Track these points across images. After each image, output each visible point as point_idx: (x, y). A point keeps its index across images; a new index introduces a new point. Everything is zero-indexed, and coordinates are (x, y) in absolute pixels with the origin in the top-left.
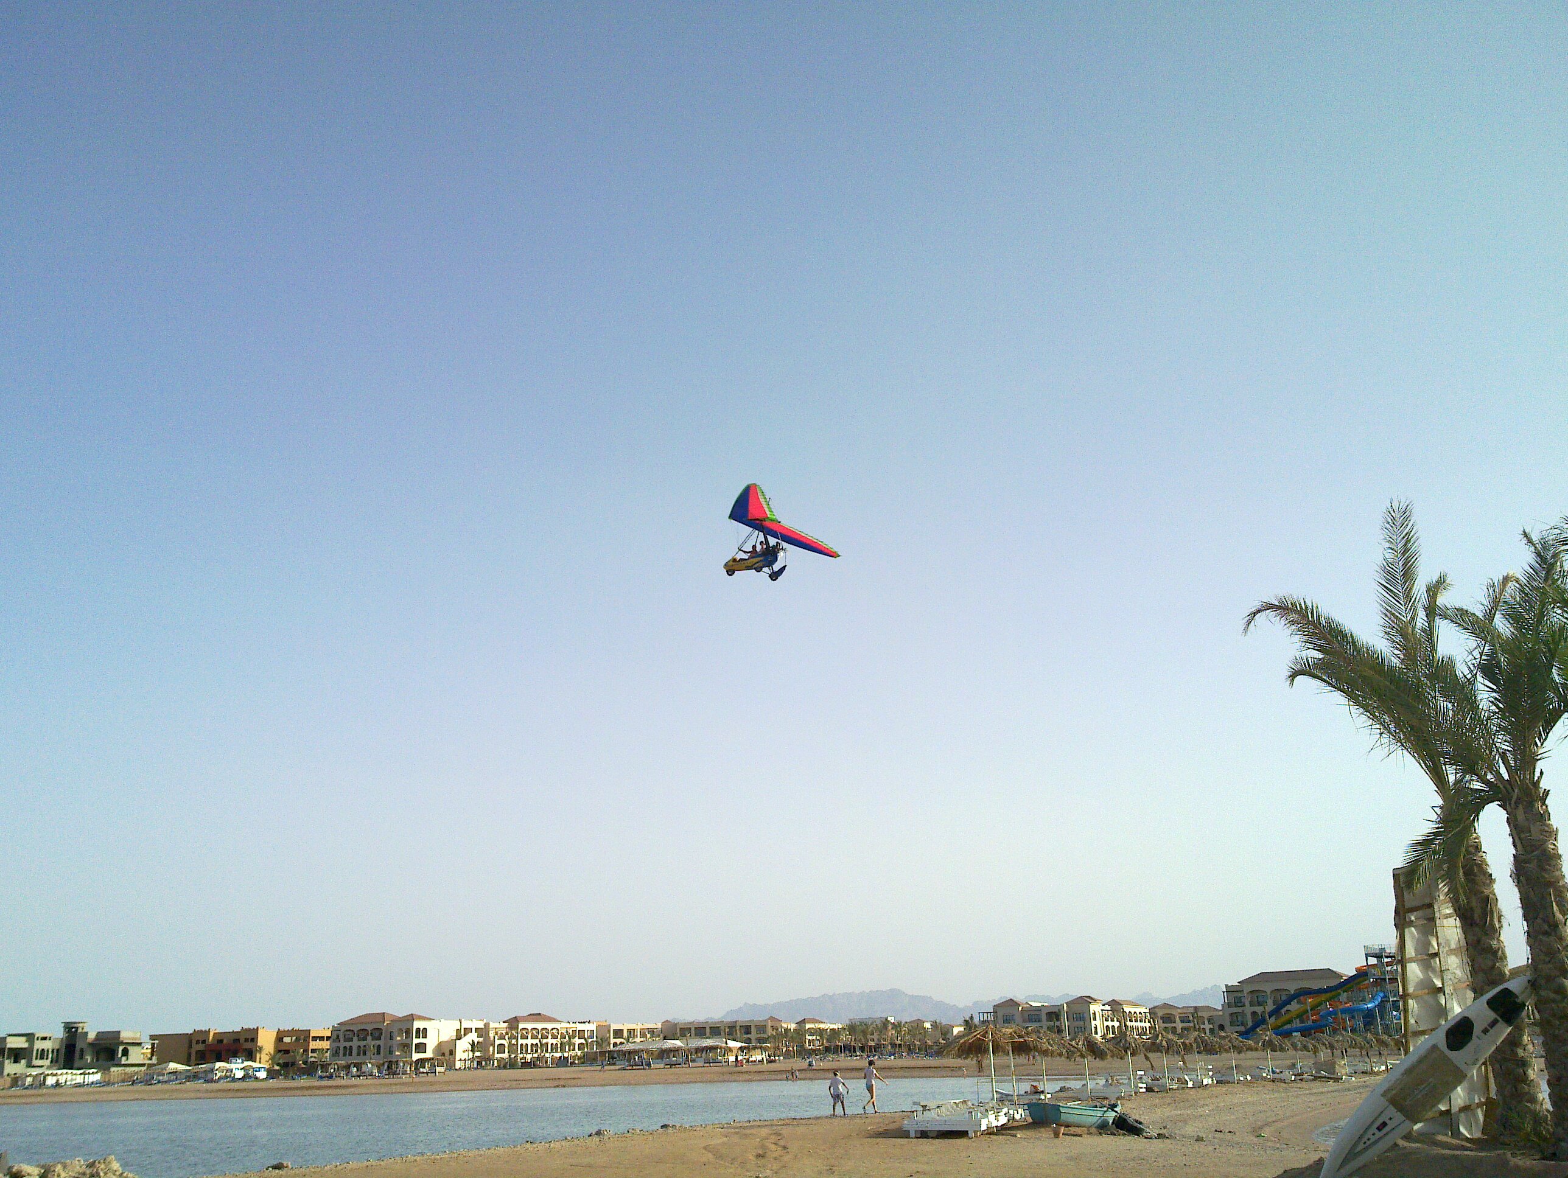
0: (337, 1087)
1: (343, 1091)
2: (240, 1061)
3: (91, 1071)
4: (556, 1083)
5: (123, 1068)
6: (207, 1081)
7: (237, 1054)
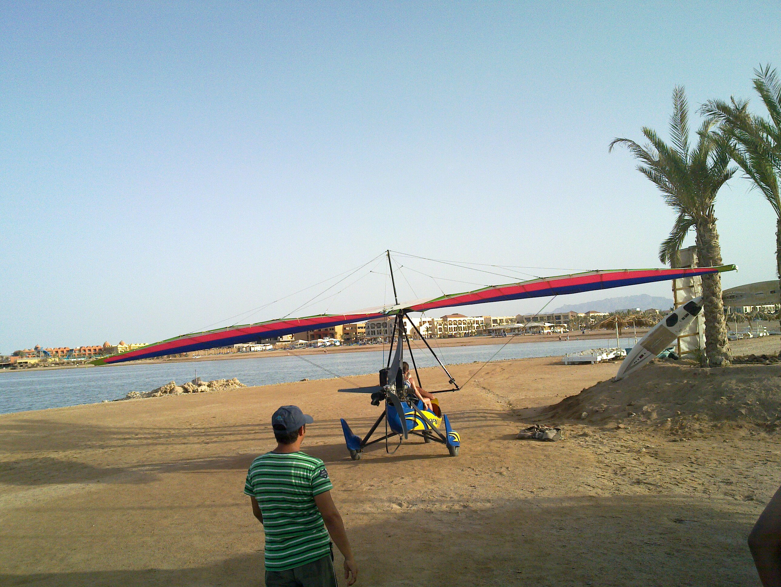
0: (367, 348)
1: (369, 350)
2: (328, 338)
3: (267, 345)
4: (462, 344)
5: (281, 343)
6: (315, 347)
7: (327, 335)
